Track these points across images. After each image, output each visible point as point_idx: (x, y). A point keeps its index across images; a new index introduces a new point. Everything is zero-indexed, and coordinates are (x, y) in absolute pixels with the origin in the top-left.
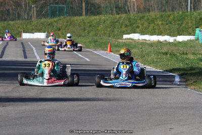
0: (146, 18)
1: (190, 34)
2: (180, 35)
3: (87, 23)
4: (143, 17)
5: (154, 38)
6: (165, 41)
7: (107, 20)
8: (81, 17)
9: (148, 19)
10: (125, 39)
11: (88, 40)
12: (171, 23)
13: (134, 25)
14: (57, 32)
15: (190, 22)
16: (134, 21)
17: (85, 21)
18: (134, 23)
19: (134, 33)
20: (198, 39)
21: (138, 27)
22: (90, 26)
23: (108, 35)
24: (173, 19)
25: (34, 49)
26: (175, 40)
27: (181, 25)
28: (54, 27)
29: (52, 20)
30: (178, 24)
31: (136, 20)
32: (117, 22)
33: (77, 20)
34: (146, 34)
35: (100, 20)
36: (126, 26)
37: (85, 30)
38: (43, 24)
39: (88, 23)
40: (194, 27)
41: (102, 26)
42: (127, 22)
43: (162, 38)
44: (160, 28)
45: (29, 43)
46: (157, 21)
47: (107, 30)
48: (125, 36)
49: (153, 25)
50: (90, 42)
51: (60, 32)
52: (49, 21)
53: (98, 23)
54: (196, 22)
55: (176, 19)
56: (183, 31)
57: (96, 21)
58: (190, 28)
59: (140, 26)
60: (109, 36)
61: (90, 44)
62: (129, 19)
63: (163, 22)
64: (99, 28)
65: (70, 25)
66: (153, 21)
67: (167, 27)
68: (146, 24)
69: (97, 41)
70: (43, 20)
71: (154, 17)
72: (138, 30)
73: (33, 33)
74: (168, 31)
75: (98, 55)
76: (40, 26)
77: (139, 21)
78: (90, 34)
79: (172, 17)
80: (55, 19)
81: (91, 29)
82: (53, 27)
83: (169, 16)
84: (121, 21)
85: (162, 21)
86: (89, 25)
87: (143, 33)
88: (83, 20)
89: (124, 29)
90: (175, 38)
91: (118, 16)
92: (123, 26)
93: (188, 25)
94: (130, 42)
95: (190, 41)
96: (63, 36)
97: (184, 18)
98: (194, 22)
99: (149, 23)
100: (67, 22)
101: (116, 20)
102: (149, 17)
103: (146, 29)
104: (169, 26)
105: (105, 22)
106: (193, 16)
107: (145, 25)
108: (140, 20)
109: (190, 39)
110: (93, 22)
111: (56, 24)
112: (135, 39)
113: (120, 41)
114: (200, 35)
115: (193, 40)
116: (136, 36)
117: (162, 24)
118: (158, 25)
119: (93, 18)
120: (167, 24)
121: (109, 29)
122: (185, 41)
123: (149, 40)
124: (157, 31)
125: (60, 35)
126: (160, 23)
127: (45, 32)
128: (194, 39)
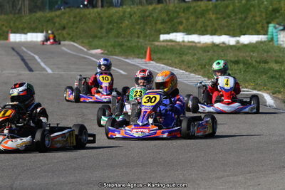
0: (192, 10)
1: (258, 33)
2: (244, 34)
3: (104, 19)
4: (188, 8)
5: (206, 39)
6: (223, 43)
7: (135, 13)
8: (95, 10)
9: (195, 11)
10: (164, 41)
11: (109, 44)
12: (229, 16)
13: (175, 21)
14: (60, 31)
15: (258, 14)
16: (175, 14)
17: (102, 15)
18: (176, 18)
19: (176, 31)
20: (272, 40)
21: (181, 23)
22: (110, 22)
23: (137, 35)
24: (233, 11)
25: (37, 57)
26: (238, 42)
27: (245, 20)
28: (57, 24)
29: (53, 14)
30: (241, 19)
31: (178, 12)
32: (149, 16)
33: (89, 14)
34: (194, 34)
35: (124, 13)
36: (163, 22)
37: (101, 28)
38: (39, 19)
39: (107, 18)
40: (265, 21)
41: (127, 22)
42: (164, 16)
43: (218, 39)
44: (213, 25)
45: (24, 49)
46: (209, 14)
47: (134, 28)
48: (163, 37)
49: (203, 19)
50: (113, 46)
51: (64, 32)
52: (48, 15)
53: (122, 18)
54: (266, 14)
55: (237, 11)
56: (248, 28)
57: (118, 15)
58: (259, 23)
59: (184, 21)
60: (138, 37)
61: (114, 48)
62: (167, 12)
63: (219, 16)
64: (123, 25)
65: (79, 21)
66: (203, 14)
67: (224, 22)
68: (192, 19)
69: (123, 45)
70: (39, 14)
71: (204, 8)
72: (181, 27)
73: (26, 34)
74: (226, 29)
75: (134, 65)
76: (34, 23)
77: (183, 15)
78: (111, 35)
79: (231, 8)
80: (58, 13)
81: (111, 26)
82: (54, 24)
83: (227, 7)
84: (155, 15)
85: (216, 14)
86: (107, 20)
87: (189, 32)
88: (99, 14)
89: (159, 26)
90: (238, 38)
91: (150, 8)
92: (159, 22)
93: (255, 20)
94: (172, 45)
95: (261, 42)
96: (70, 37)
97: (249, 9)
98: (264, 15)
99: (198, 18)
100: (75, 17)
101: (147, 14)
102: (197, 8)
103: (192, 26)
104: (227, 22)
105: (131, 16)
106: (262, 6)
107: (190, 20)
108: (183, 12)
109: (260, 40)
110: (114, 17)
111: (58, 19)
112: (178, 40)
113: (157, 43)
114: (275, 34)
115: (265, 42)
116: (179, 37)
117: (217, 19)
118: (211, 19)
119: (113, 10)
120: (224, 18)
121: (137, 27)
122: (253, 43)
123: (199, 43)
124: (209, 28)
125: (66, 36)
126: (213, 17)
127: (42, 32)
128: (266, 39)
